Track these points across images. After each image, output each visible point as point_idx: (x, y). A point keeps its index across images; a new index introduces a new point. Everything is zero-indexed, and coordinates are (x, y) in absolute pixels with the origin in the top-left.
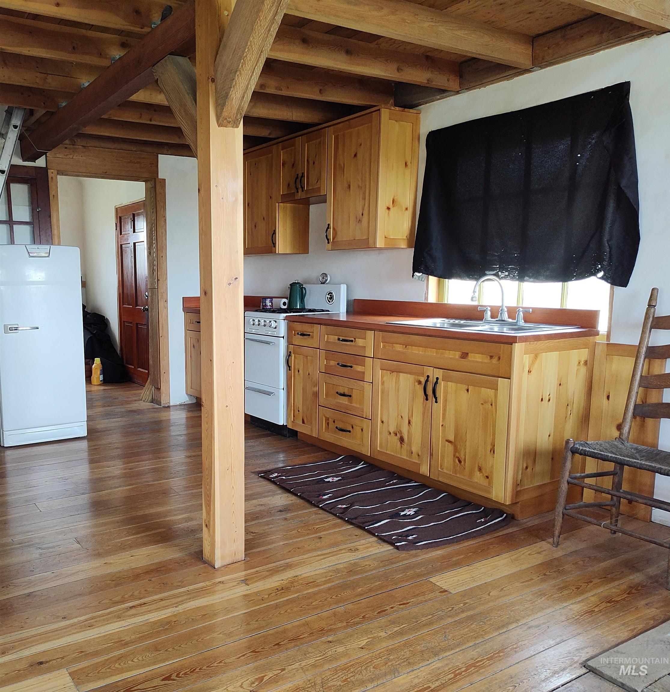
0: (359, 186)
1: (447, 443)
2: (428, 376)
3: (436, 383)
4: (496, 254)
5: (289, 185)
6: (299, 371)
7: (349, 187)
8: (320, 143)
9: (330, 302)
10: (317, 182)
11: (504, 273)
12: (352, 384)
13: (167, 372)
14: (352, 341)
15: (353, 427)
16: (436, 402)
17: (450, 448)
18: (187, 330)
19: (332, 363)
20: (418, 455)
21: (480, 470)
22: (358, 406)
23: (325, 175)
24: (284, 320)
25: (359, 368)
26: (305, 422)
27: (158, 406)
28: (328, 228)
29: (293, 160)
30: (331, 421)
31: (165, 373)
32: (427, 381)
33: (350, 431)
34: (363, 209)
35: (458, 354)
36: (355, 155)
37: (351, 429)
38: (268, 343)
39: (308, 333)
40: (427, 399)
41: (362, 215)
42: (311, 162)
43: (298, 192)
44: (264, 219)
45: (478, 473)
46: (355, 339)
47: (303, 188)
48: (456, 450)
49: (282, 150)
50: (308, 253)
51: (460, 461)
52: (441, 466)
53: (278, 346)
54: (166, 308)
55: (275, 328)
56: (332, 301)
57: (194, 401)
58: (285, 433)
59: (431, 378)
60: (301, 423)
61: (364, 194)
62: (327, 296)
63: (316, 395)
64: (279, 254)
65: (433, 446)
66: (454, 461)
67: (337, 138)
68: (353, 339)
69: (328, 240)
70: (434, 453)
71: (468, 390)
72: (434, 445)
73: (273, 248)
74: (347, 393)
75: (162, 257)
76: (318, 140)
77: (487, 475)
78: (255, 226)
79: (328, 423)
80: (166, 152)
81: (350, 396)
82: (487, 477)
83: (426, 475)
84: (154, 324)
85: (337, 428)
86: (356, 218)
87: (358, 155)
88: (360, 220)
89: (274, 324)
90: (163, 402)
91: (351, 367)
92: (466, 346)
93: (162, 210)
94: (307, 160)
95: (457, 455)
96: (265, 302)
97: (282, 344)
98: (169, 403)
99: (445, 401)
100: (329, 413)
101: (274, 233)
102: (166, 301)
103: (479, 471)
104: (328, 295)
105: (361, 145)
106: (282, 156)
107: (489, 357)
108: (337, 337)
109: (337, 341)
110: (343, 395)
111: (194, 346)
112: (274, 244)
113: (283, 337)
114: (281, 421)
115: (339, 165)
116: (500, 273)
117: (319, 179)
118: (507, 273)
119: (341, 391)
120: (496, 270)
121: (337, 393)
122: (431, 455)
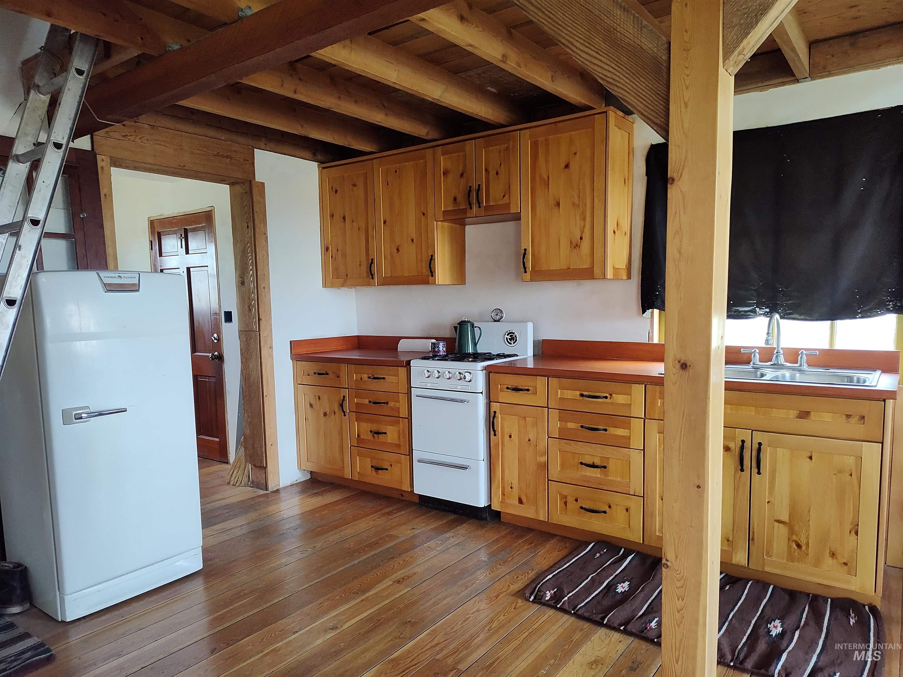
0: (574, 204)
1: (776, 524)
2: (743, 442)
3: (759, 450)
4: (752, 288)
5: (455, 199)
6: (510, 436)
7: (558, 204)
8: (507, 149)
9: (511, 344)
10: (504, 196)
11: (763, 309)
12: (608, 452)
13: (275, 444)
14: (606, 397)
15: (610, 507)
16: (759, 473)
17: (782, 531)
18: (297, 384)
19: (571, 425)
20: (728, 540)
21: (833, 555)
22: (619, 479)
23: (515, 188)
24: (482, 370)
25: (620, 432)
26: (524, 500)
27: (262, 492)
28: (525, 254)
29: (461, 169)
30: (570, 500)
31: (272, 445)
32: (742, 448)
33: (605, 512)
34: (582, 232)
35: (793, 413)
36: (567, 166)
37: (607, 509)
38: (462, 401)
39: (527, 388)
40: (742, 470)
41: (581, 238)
42: (492, 173)
43: (471, 208)
44: (412, 240)
45: (831, 559)
46: (611, 395)
47: (479, 203)
48: (792, 531)
49: (443, 155)
50: (465, 284)
51: (799, 546)
52: (768, 553)
53: (476, 404)
54: (271, 356)
55: (470, 381)
56: (514, 343)
57: (308, 477)
58: (484, 516)
59: (748, 445)
60: (517, 502)
61: (583, 213)
62: (506, 336)
63: (545, 467)
64: (438, 285)
65: (753, 528)
66: (790, 547)
67: (535, 146)
68: (607, 395)
69: (525, 268)
70: (755, 537)
71: (811, 458)
72: (755, 526)
73: (430, 278)
74: (597, 462)
75: (264, 288)
76: (503, 147)
77: (844, 561)
78: (398, 250)
79: (566, 503)
80: (264, 146)
81: (605, 467)
82: (845, 564)
83: (743, 564)
84: (252, 379)
85: (581, 508)
86: (571, 243)
87: (571, 165)
88: (577, 245)
89: (468, 377)
90: (272, 486)
91: (606, 430)
92: (806, 403)
93: (262, 224)
94: (486, 170)
95: (794, 537)
96: (438, 347)
97: (481, 400)
98: (279, 485)
99: (773, 472)
100: (567, 490)
101: (432, 259)
102: (270, 348)
103: (832, 557)
104: (508, 335)
105: (575, 154)
106: (443, 162)
107: (844, 417)
108: (578, 393)
109: (578, 397)
110: (593, 466)
111: (311, 405)
112: (432, 273)
113: (482, 393)
114: (482, 503)
115: (541, 176)
116: (758, 309)
117: (508, 191)
118: (768, 310)
119: (589, 461)
120: (753, 306)
121: (581, 463)
122: (751, 539)
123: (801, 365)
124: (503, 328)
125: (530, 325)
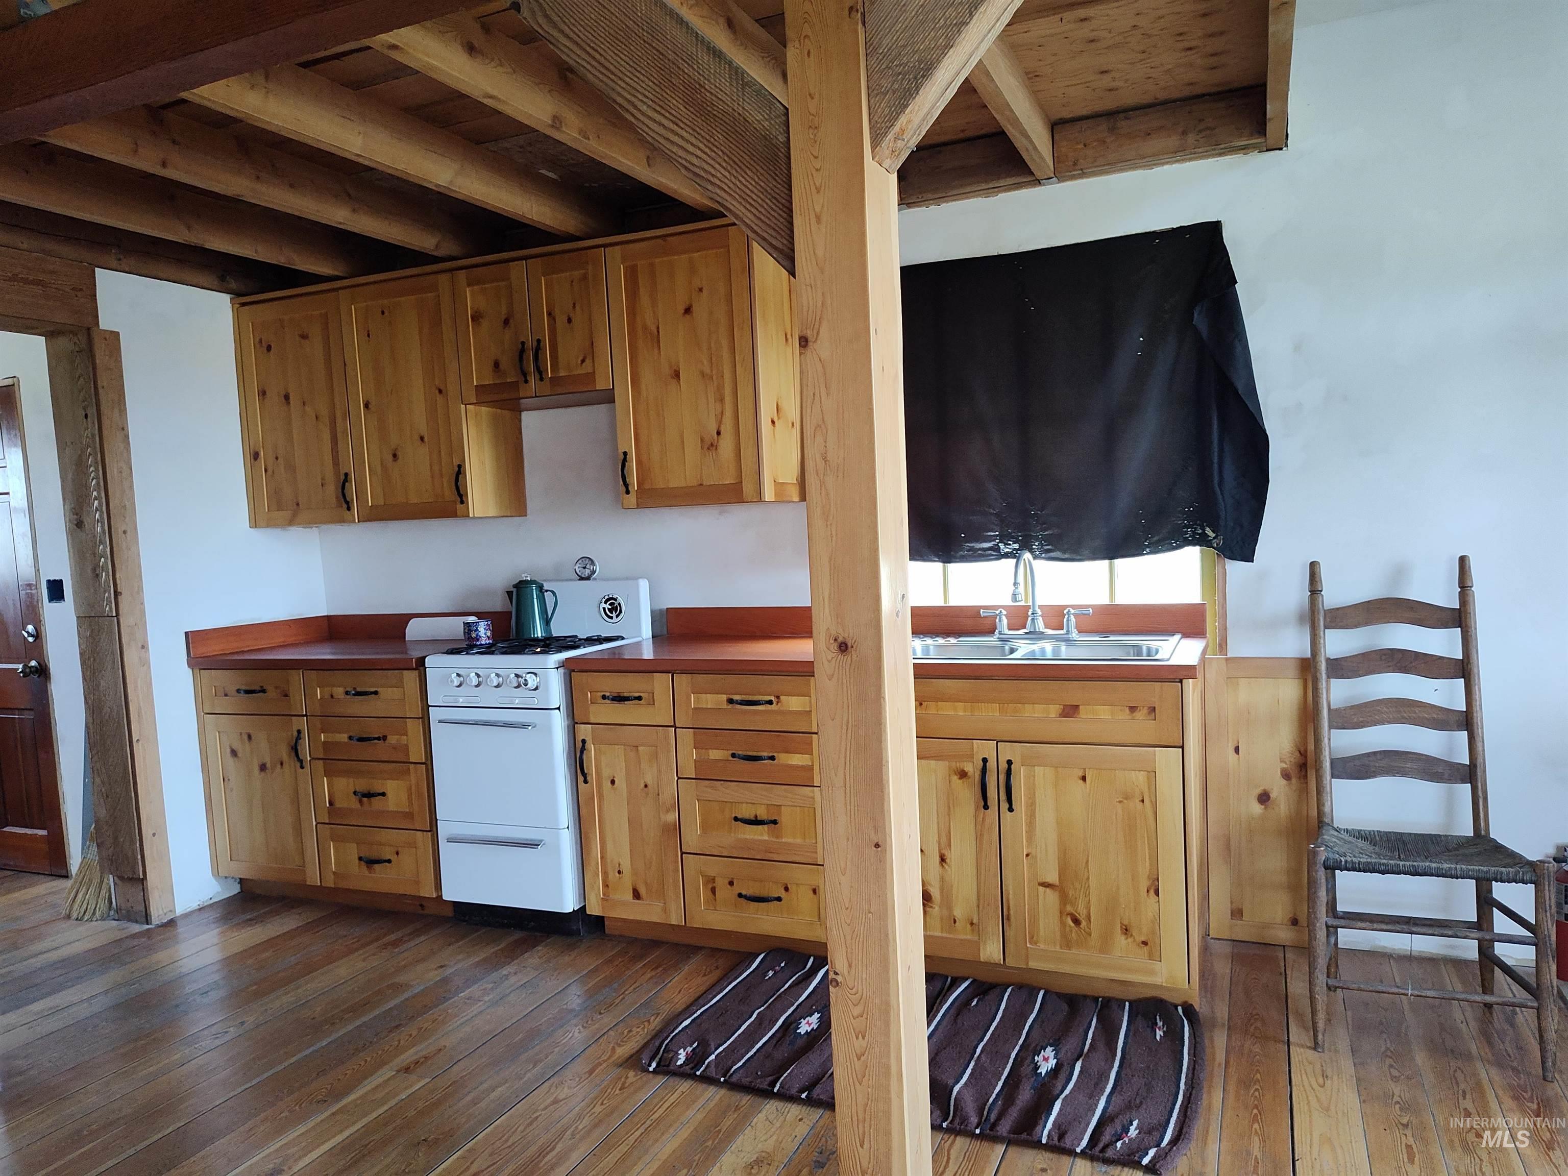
0: (703, 374)
1: (1041, 889)
2: (985, 760)
3: (1009, 772)
4: (992, 511)
5: (496, 365)
6: (613, 782)
7: (677, 375)
8: (585, 278)
9: (611, 618)
10: (583, 361)
11: (1010, 544)
12: (778, 795)
13: (161, 832)
14: (770, 702)
15: (787, 889)
16: (1011, 809)
17: (1050, 898)
18: (204, 711)
19: (715, 754)
20: (972, 924)
21: (1126, 931)
22: (799, 841)
23: (602, 346)
24: (557, 668)
25: (797, 760)
26: (643, 891)
27: (136, 928)
28: (624, 461)
29: (504, 310)
30: (721, 883)
31: (154, 835)
32: (984, 771)
33: (779, 899)
34: (720, 423)
35: (1054, 710)
36: (688, 311)
37: (782, 894)
38: (524, 726)
39: (637, 695)
40: (986, 807)
41: (719, 433)
42: (561, 320)
43: (526, 381)
44: (422, 439)
45: (1123, 938)
46: (778, 697)
47: (540, 372)
48: (1064, 899)
49: (469, 285)
50: (526, 516)
51: (1076, 921)
52: (1032, 938)
53: (549, 730)
54: (145, 663)
55: (536, 689)
56: (617, 616)
57: (236, 889)
58: (575, 928)
59: (992, 764)
60: (629, 896)
61: (720, 389)
62: (603, 605)
63: (676, 829)
64: (474, 518)
65: (1008, 901)
66: (1063, 924)
67: (632, 274)
68: (773, 698)
69: (626, 485)
70: (1012, 912)
71: (1084, 778)
72: (1011, 896)
73: (459, 506)
74: (762, 814)
75: (125, 532)
76: (577, 274)
77: (1143, 939)
78: (395, 456)
79: (713, 891)
80: (114, 263)
81: (775, 822)
82: (1144, 943)
83: (997, 962)
84: (106, 710)
85: (740, 895)
86: (702, 440)
87: (695, 308)
88: (712, 445)
89: (532, 681)
90: (158, 915)
91: (772, 758)
92: (1073, 692)
93: (116, 410)
94: (549, 314)
95: (1069, 908)
96: (477, 630)
97: (558, 722)
98: (173, 911)
99: (1032, 806)
100: (714, 867)
101: (460, 472)
102: (143, 647)
103: (1125, 934)
104: (606, 603)
105: (701, 290)
106: (471, 298)
107: (1127, 710)
108: (724, 697)
109: (725, 705)
110: (756, 822)
111: (234, 753)
112: (462, 497)
113: (559, 708)
114: (569, 905)
115: (645, 328)
116: (1002, 546)
117: (589, 354)
118: (1016, 546)
119: (748, 813)
120: (994, 540)
121: (736, 819)
122: (1005, 918)
123: (1068, 632)
124: (597, 590)
125: (644, 585)
